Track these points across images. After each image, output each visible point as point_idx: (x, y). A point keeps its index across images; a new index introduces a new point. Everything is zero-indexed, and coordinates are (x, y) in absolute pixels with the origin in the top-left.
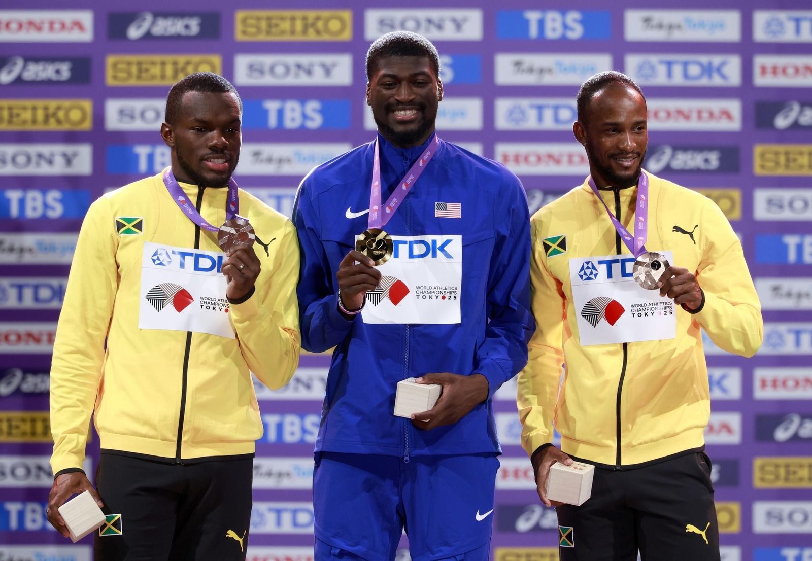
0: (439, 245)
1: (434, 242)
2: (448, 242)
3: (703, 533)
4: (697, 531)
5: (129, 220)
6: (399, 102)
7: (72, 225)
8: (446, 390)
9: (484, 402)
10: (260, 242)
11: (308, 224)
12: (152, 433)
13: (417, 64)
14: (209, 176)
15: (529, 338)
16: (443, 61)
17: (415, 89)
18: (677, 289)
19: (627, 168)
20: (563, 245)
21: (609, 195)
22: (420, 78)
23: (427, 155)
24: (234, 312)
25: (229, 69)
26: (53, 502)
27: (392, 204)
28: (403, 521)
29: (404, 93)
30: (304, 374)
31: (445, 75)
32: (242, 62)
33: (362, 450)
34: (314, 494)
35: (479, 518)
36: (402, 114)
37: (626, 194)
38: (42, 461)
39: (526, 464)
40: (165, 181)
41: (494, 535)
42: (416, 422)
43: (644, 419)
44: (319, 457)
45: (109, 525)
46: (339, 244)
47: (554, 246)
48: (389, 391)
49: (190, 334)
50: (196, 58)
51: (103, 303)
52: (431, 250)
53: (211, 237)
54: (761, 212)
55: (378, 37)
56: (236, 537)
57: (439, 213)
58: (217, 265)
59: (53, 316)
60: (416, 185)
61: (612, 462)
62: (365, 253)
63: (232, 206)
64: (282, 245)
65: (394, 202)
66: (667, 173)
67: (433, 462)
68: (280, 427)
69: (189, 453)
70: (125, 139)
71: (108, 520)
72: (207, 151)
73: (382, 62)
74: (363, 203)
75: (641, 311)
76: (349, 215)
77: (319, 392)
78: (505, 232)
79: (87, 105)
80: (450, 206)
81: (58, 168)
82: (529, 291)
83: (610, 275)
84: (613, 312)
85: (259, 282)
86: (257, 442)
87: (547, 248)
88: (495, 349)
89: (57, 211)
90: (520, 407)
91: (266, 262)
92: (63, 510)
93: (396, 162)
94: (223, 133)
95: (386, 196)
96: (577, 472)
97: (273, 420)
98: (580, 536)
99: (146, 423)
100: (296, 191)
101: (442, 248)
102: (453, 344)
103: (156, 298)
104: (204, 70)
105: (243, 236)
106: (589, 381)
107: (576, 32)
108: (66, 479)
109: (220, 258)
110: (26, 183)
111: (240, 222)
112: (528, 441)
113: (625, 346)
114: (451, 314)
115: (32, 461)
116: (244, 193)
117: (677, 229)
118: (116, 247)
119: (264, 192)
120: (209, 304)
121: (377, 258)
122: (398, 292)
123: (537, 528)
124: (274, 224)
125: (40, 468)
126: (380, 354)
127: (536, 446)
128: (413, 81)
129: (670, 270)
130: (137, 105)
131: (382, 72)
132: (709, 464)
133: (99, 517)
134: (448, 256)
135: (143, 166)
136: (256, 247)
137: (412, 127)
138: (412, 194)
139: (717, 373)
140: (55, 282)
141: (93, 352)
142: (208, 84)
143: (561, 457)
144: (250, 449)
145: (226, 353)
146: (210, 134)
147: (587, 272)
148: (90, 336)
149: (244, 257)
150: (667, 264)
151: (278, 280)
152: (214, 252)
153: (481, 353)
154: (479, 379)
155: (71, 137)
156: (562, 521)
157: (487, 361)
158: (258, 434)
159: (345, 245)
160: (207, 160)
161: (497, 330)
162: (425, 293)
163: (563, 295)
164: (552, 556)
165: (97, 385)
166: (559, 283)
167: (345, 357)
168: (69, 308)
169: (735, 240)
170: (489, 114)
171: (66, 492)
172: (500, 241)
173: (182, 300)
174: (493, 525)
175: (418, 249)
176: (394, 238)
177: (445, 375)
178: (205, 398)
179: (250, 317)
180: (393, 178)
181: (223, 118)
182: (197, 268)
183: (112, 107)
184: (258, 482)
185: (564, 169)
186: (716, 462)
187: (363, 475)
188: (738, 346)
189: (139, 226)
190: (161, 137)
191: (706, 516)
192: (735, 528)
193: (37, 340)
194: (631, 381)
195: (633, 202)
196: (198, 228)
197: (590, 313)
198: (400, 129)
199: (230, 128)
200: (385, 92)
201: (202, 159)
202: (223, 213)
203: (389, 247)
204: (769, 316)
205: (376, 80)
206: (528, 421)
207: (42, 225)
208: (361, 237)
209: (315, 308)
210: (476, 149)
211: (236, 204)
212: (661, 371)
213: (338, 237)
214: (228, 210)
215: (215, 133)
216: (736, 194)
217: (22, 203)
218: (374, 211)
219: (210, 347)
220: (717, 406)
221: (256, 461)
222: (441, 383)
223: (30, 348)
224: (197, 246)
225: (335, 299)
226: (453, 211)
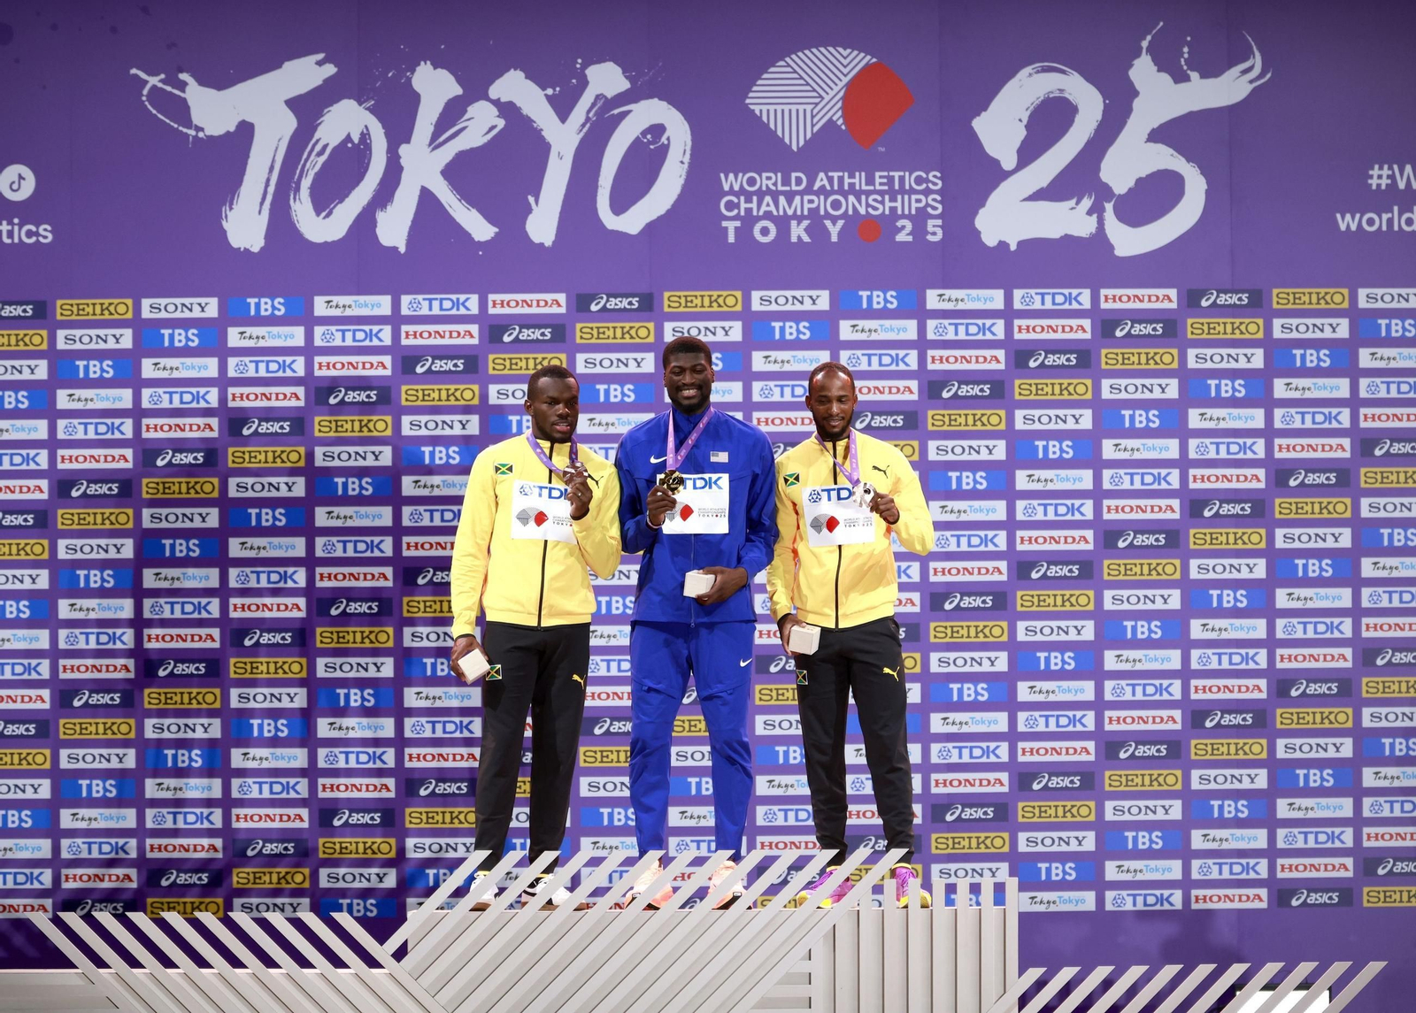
0: (713, 480)
1: (710, 478)
2: (719, 478)
3: (895, 674)
4: (891, 672)
5: (504, 465)
6: (684, 384)
7: (465, 470)
8: (718, 579)
9: (744, 586)
10: (593, 479)
11: (625, 467)
12: (521, 609)
13: (697, 358)
14: (558, 435)
15: (775, 542)
16: (715, 356)
17: (696, 376)
18: (882, 507)
19: (834, 427)
20: (797, 479)
21: (829, 445)
22: (699, 368)
23: (705, 420)
24: (576, 525)
25: (572, 361)
26: (454, 657)
27: (682, 454)
28: (691, 667)
29: (688, 379)
30: (624, 568)
31: (718, 366)
32: (581, 358)
33: (663, 619)
34: (631, 650)
35: (743, 664)
36: (687, 393)
37: (841, 445)
38: (446, 629)
39: (775, 627)
40: (528, 439)
41: (753, 675)
42: (699, 600)
43: (853, 596)
44: (634, 624)
45: (493, 672)
46: (647, 481)
47: (791, 480)
48: (679, 578)
49: (546, 541)
50: (549, 356)
51: (486, 522)
52: (708, 484)
53: (558, 476)
54: (933, 455)
55: (669, 337)
56: (579, 680)
57: (713, 459)
58: (564, 494)
59: (452, 531)
60: (698, 440)
61: (832, 626)
62: (665, 486)
63: (573, 455)
64: (608, 481)
65: (683, 452)
66: (869, 430)
67: (710, 626)
68: (609, 604)
69: (546, 623)
70: (502, 411)
71: (492, 669)
72: (556, 418)
73: (672, 358)
74: (663, 453)
75: (851, 523)
76: (653, 461)
77: (634, 580)
78: (758, 471)
79: (476, 388)
80: (720, 453)
81: (457, 431)
82: (775, 511)
83: (829, 499)
84: (832, 524)
85: (592, 505)
86: (592, 614)
87: (786, 481)
88: (751, 551)
89: (456, 460)
90: (769, 588)
91: (597, 493)
92: (460, 662)
93: (684, 424)
94: (566, 406)
95: (677, 449)
96: (810, 631)
97: (604, 599)
98: (811, 677)
99: (517, 602)
100: (616, 445)
101: (715, 482)
102: (724, 546)
103: (523, 518)
104: (555, 362)
105: (580, 474)
106: (816, 571)
107: (807, 336)
108: (463, 642)
109: (566, 490)
110: (435, 441)
111: (578, 465)
112: (775, 612)
113: (840, 547)
114: (721, 526)
115: (440, 630)
116: (583, 448)
117: (875, 468)
118: (495, 484)
119: (596, 446)
120: (559, 522)
121: (673, 490)
122: (686, 512)
123: (783, 670)
124: (602, 467)
125: (445, 634)
126: (674, 554)
127: (780, 615)
128: (694, 370)
129: (877, 495)
130: (511, 387)
131: (673, 364)
132: (898, 627)
133: (486, 667)
134: (720, 488)
135: (514, 430)
136: (589, 480)
137: (694, 401)
138: (695, 446)
139: (904, 565)
140: (455, 508)
141: (480, 556)
142: (557, 373)
143: (798, 622)
144: (588, 619)
145: (571, 554)
146: (557, 407)
147: (815, 498)
148: (478, 544)
149: (581, 488)
150: (875, 492)
151: (606, 504)
152: (562, 486)
153: (742, 553)
154: (741, 570)
155: (467, 410)
156: (798, 666)
157: (746, 558)
158: (593, 609)
159: (651, 482)
160: (557, 424)
161: (753, 537)
162: (705, 513)
163: (797, 513)
164: (793, 689)
165: (483, 577)
166: (795, 504)
167: (651, 557)
168: (464, 526)
169: (915, 475)
170: (747, 391)
171: (463, 650)
172: (755, 477)
173: (540, 518)
174: (753, 668)
175: (700, 483)
176: (684, 476)
177: (718, 568)
178: (557, 584)
179: (587, 529)
180: (682, 436)
181: (566, 395)
182: (550, 497)
183: (493, 389)
184: (593, 642)
185: (799, 428)
186: (904, 626)
187: (662, 636)
188: (918, 548)
189: (510, 469)
190: (524, 409)
191: (896, 662)
192: (918, 670)
193: (444, 548)
194: (845, 571)
195: (847, 449)
196: (551, 471)
197: (816, 525)
198: (686, 402)
199: (572, 403)
200: (676, 378)
201: (553, 424)
202: (568, 461)
203: (681, 481)
204: (938, 526)
205: (669, 370)
206: (775, 598)
207: (446, 469)
208: (662, 476)
209: (630, 524)
210: (739, 416)
211: (576, 454)
212: (865, 564)
213: (646, 476)
214: (571, 458)
215: (561, 405)
216: (916, 444)
217: (432, 454)
218: (670, 459)
219: (561, 549)
220: (903, 587)
221: (592, 628)
222: (715, 573)
223: (440, 553)
224: (550, 482)
225: (645, 517)
226: (722, 457)
